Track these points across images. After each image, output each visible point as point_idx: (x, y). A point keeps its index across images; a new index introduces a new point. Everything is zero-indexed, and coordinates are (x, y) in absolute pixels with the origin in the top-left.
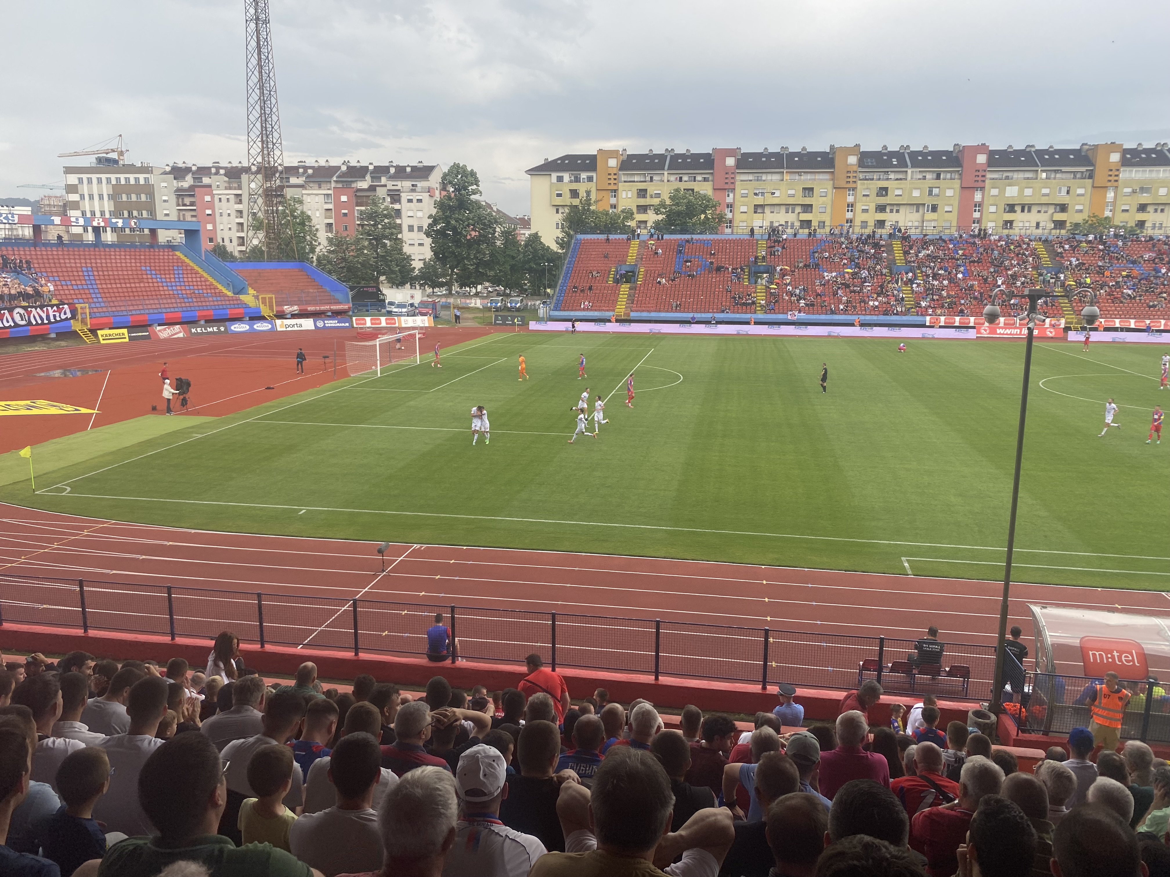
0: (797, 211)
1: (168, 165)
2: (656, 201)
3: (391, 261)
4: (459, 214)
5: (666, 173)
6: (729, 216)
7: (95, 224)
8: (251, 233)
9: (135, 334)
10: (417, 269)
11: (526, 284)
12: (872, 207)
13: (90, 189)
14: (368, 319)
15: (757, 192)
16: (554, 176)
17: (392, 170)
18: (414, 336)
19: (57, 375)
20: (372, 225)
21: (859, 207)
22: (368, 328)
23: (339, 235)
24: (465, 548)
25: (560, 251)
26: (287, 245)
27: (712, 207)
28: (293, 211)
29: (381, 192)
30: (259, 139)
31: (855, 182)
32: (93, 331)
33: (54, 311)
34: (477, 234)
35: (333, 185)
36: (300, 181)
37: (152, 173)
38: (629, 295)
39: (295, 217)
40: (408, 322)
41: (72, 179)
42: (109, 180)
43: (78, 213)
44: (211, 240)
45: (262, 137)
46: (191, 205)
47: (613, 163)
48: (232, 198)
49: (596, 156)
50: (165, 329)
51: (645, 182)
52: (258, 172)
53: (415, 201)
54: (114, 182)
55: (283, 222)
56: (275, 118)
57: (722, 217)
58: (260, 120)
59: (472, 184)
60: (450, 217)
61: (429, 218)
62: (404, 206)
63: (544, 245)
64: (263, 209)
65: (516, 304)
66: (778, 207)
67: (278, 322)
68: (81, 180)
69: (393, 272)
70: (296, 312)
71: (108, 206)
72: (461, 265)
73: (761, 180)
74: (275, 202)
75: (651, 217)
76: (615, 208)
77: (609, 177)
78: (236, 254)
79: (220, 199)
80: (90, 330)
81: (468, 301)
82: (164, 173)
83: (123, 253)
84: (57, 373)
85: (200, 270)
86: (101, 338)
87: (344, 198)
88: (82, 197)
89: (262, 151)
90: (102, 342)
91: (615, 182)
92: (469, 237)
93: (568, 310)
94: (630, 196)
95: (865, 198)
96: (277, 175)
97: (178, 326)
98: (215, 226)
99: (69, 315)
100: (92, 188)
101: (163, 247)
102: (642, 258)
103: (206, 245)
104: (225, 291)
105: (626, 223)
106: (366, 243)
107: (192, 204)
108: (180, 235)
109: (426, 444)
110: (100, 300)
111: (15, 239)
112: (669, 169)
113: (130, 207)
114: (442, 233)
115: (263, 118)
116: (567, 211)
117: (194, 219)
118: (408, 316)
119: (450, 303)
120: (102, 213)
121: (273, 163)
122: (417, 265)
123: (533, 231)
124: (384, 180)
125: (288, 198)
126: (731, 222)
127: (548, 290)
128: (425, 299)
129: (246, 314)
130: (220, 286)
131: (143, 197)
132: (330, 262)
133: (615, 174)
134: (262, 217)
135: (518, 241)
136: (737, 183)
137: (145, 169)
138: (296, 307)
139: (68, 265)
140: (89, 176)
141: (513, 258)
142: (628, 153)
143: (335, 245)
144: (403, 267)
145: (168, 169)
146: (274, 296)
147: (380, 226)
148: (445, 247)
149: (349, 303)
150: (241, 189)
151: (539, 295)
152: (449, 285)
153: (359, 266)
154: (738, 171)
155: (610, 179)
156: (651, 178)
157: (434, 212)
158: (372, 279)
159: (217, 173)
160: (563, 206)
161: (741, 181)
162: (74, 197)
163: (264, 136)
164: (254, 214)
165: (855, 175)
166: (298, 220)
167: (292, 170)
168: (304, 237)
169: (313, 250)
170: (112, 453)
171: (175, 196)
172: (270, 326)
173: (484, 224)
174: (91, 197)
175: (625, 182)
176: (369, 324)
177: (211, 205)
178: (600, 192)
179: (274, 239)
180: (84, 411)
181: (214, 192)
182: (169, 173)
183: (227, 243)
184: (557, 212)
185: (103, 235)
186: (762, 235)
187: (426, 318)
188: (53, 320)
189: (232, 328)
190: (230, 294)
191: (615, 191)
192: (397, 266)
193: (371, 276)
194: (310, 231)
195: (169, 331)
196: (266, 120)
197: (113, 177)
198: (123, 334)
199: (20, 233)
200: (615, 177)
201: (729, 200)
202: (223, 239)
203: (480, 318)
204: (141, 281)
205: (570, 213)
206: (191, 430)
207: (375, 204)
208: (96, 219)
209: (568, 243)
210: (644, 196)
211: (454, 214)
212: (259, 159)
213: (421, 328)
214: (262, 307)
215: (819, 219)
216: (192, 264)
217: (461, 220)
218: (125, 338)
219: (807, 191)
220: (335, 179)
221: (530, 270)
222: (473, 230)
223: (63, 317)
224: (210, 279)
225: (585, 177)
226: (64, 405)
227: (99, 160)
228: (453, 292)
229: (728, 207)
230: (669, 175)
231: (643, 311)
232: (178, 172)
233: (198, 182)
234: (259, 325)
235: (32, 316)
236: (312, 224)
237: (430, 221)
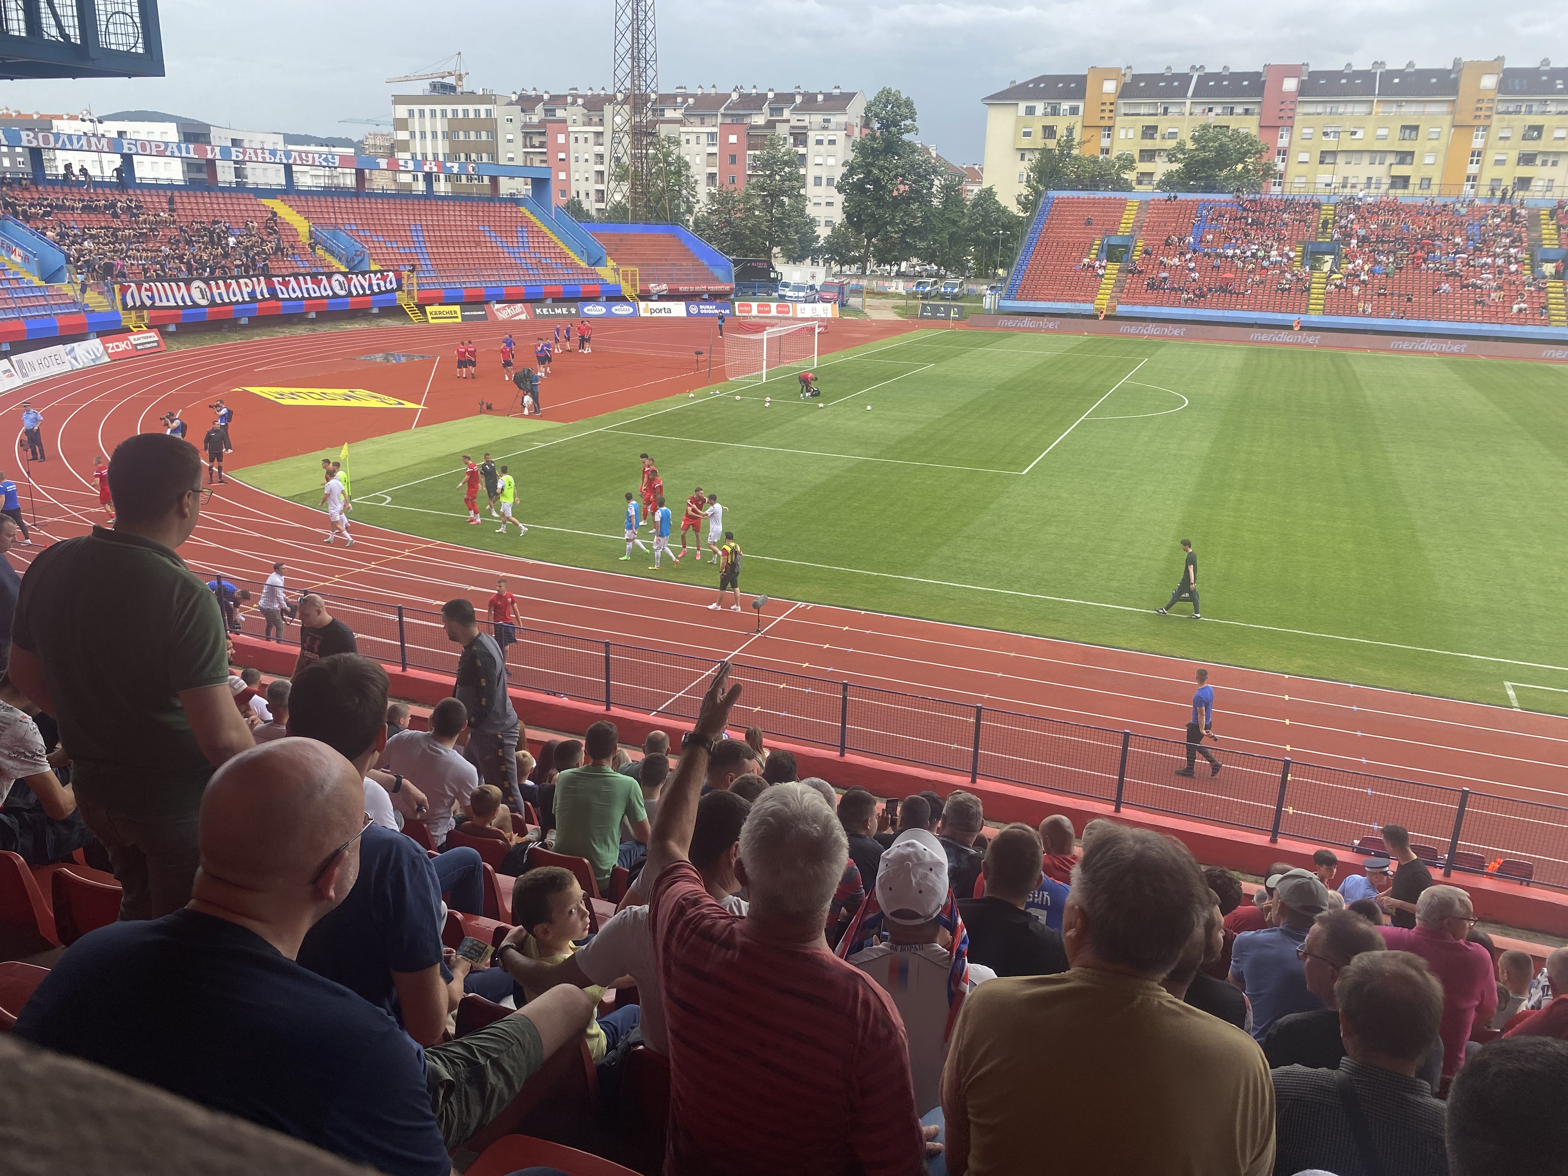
0: (1387, 163)
1: (514, 93)
2: (1171, 144)
3: (789, 226)
4: (885, 160)
5: (1188, 102)
6: (1281, 167)
7: (427, 169)
8: (613, 184)
9: (468, 313)
10: (822, 237)
11: (968, 261)
12: (1514, 156)
13: (422, 124)
14: (754, 305)
15: (1329, 130)
16: (1022, 106)
17: (798, 99)
18: (812, 329)
19: (378, 360)
20: (768, 176)
21: (1491, 156)
22: (754, 317)
23: (724, 189)
24: (863, 612)
25: (1021, 214)
26: (657, 203)
27: (1256, 153)
28: (667, 155)
29: (782, 130)
30: (629, 55)
31: (1489, 117)
32: (421, 307)
33: (378, 279)
34: (907, 187)
35: (720, 120)
36: (678, 114)
37: (495, 103)
38: (1118, 281)
39: (669, 164)
40: (806, 310)
41: (402, 111)
42: (444, 113)
43: (407, 156)
44: (564, 193)
45: (633, 51)
46: (541, 147)
47: (1110, 87)
48: (591, 137)
49: (1085, 77)
50: (504, 308)
51: (1156, 115)
52: (625, 102)
53: (826, 142)
54: (450, 115)
55: (653, 171)
56: (650, 25)
57: (1269, 169)
58: (630, 28)
59: (906, 118)
60: (872, 165)
61: (843, 165)
62: (810, 150)
63: (1000, 205)
64: (629, 152)
65: (953, 289)
66: (1358, 156)
67: (642, 305)
68: (411, 113)
69: (791, 242)
70: (665, 293)
71: (443, 147)
72: (882, 232)
73: (1336, 113)
74: (645, 142)
75: (1161, 168)
76: (1107, 153)
77: (1103, 108)
78: (593, 213)
79: (576, 138)
80: (417, 305)
81: (887, 284)
82: (511, 103)
83: (458, 208)
84: (379, 358)
85: (549, 233)
86: (429, 316)
87: (733, 139)
88: (413, 135)
89: (632, 71)
90: (431, 321)
91: (1111, 115)
92: (895, 193)
93: (1025, 300)
94: (1131, 135)
95: (1502, 142)
96: (649, 105)
97: (520, 305)
98: (568, 176)
99: (395, 286)
100: (424, 123)
101: (505, 200)
102: (1142, 227)
103: (558, 200)
104: (577, 260)
105: (1122, 175)
106: (758, 201)
107: (542, 144)
108: (526, 187)
109: (820, 474)
110: (430, 267)
111: (335, 188)
112: (1194, 95)
113: (468, 148)
114: (859, 187)
115: (635, 26)
116: (1038, 156)
117: (544, 165)
118: (806, 302)
119: (862, 287)
120: (435, 156)
121: (644, 88)
122: (823, 232)
123: (985, 186)
124: (786, 114)
125: (662, 136)
126: (1281, 177)
127: (1000, 271)
128: (830, 279)
129: (603, 292)
130: (571, 254)
131: (484, 136)
132: (710, 227)
133: (1112, 104)
134: (628, 163)
135: (964, 199)
136: (1297, 118)
137: (487, 98)
138: (664, 286)
139: (394, 222)
140: (421, 107)
141: (954, 223)
142: (1133, 73)
143: (719, 203)
144: (804, 234)
145: (514, 98)
146: (637, 269)
147: (778, 177)
148: (863, 207)
149: (731, 282)
150: (602, 125)
151: (987, 276)
152: (862, 260)
153: (747, 232)
154: (1300, 99)
155: (1103, 111)
156: (1166, 109)
157: (851, 156)
158: (763, 251)
159: (574, 103)
160: (1032, 150)
161: (1305, 114)
162: (403, 135)
163: (636, 51)
164: (618, 159)
165: (1490, 105)
166: (673, 168)
167: (667, 100)
168: (679, 191)
169: (690, 210)
170: (439, 459)
171: (521, 135)
172: (631, 310)
173: (918, 174)
174: (423, 135)
175: (1125, 115)
176: (754, 312)
177: (565, 148)
178: (1088, 130)
179: (642, 193)
180: (408, 405)
181: (570, 129)
182: (517, 103)
183: (582, 197)
184: (1022, 158)
185: (435, 185)
186: (1329, 196)
187: (829, 305)
188: (377, 290)
189: (585, 310)
190: (584, 265)
191: (1110, 128)
192: (797, 233)
193: (762, 246)
194: (688, 183)
195: (509, 311)
196: (638, 28)
197: (449, 108)
198: (455, 312)
199: (342, 181)
200: (1112, 108)
201: (1282, 143)
202: (578, 193)
203: (901, 308)
204: (478, 244)
205: (1040, 161)
206: (531, 437)
207: (773, 146)
208: (428, 163)
209: (1035, 204)
210: (1152, 137)
211: (878, 159)
212: (628, 83)
213: (822, 320)
214: (623, 284)
215: (1422, 175)
216: (539, 224)
217: (887, 168)
218: (457, 317)
219: (1408, 132)
220: (722, 110)
221: (977, 242)
222: (902, 182)
223: (389, 287)
224: (561, 244)
225: (1067, 107)
226: (386, 397)
227: (434, 86)
228: (868, 273)
229: (1279, 154)
230: (1193, 106)
231: (1136, 304)
232: (527, 103)
233: (551, 116)
234: (618, 307)
235: (352, 284)
236: (690, 174)
237: (845, 170)
